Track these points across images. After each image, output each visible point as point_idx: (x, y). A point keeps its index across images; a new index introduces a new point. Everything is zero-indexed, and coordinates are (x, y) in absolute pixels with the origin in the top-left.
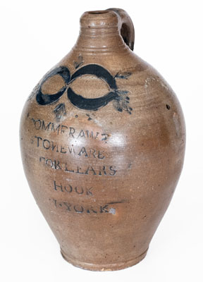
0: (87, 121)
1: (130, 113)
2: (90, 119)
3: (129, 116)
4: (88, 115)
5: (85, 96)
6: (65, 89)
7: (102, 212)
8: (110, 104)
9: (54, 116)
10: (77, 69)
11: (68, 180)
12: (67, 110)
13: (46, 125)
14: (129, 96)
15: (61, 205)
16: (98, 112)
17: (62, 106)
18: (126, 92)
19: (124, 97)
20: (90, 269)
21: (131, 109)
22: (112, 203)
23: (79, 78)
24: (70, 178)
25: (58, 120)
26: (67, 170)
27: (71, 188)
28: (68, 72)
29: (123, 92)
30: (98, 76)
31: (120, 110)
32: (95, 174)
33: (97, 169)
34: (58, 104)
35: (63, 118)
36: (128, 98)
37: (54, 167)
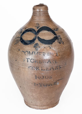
0: (49, 49)
1: (63, 44)
2: (50, 48)
3: (64, 45)
4: (49, 47)
5: (46, 39)
6: (36, 37)
7: (54, 84)
8: (56, 41)
9: (34, 49)
10: (38, 29)
11: (42, 74)
12: (40, 46)
13: (31, 53)
14: (61, 37)
15: (37, 85)
16: (53, 45)
17: (37, 44)
18: (60, 36)
19: (59, 38)
20: (44, 109)
21: (63, 42)
22: (58, 80)
23: (41, 32)
24: (43, 73)
25: (37, 50)
26: (42, 70)
27: (43, 77)
28: (35, 30)
29: (59, 36)
30: (48, 31)
31: (60, 43)
32: (53, 70)
33: (54, 68)
34: (35, 43)
35: (39, 49)
36: (61, 38)
37: (36, 70)
